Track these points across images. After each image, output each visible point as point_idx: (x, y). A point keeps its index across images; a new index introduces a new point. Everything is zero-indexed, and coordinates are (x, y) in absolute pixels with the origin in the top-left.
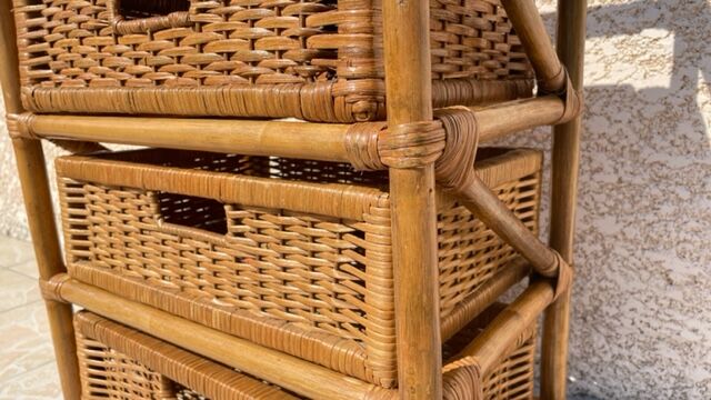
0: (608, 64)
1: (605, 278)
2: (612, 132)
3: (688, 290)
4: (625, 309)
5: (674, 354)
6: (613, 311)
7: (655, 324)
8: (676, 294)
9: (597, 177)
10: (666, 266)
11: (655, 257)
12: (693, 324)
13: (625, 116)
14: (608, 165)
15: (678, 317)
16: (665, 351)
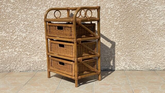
1: (21, 56)
4: (24, 59)
5: (29, 63)
6: (23, 60)
8: (28, 56)
10: (27, 53)
11: (26, 53)
13: (21, 38)
14: (20, 43)
15: (29, 59)
16: (28, 63)
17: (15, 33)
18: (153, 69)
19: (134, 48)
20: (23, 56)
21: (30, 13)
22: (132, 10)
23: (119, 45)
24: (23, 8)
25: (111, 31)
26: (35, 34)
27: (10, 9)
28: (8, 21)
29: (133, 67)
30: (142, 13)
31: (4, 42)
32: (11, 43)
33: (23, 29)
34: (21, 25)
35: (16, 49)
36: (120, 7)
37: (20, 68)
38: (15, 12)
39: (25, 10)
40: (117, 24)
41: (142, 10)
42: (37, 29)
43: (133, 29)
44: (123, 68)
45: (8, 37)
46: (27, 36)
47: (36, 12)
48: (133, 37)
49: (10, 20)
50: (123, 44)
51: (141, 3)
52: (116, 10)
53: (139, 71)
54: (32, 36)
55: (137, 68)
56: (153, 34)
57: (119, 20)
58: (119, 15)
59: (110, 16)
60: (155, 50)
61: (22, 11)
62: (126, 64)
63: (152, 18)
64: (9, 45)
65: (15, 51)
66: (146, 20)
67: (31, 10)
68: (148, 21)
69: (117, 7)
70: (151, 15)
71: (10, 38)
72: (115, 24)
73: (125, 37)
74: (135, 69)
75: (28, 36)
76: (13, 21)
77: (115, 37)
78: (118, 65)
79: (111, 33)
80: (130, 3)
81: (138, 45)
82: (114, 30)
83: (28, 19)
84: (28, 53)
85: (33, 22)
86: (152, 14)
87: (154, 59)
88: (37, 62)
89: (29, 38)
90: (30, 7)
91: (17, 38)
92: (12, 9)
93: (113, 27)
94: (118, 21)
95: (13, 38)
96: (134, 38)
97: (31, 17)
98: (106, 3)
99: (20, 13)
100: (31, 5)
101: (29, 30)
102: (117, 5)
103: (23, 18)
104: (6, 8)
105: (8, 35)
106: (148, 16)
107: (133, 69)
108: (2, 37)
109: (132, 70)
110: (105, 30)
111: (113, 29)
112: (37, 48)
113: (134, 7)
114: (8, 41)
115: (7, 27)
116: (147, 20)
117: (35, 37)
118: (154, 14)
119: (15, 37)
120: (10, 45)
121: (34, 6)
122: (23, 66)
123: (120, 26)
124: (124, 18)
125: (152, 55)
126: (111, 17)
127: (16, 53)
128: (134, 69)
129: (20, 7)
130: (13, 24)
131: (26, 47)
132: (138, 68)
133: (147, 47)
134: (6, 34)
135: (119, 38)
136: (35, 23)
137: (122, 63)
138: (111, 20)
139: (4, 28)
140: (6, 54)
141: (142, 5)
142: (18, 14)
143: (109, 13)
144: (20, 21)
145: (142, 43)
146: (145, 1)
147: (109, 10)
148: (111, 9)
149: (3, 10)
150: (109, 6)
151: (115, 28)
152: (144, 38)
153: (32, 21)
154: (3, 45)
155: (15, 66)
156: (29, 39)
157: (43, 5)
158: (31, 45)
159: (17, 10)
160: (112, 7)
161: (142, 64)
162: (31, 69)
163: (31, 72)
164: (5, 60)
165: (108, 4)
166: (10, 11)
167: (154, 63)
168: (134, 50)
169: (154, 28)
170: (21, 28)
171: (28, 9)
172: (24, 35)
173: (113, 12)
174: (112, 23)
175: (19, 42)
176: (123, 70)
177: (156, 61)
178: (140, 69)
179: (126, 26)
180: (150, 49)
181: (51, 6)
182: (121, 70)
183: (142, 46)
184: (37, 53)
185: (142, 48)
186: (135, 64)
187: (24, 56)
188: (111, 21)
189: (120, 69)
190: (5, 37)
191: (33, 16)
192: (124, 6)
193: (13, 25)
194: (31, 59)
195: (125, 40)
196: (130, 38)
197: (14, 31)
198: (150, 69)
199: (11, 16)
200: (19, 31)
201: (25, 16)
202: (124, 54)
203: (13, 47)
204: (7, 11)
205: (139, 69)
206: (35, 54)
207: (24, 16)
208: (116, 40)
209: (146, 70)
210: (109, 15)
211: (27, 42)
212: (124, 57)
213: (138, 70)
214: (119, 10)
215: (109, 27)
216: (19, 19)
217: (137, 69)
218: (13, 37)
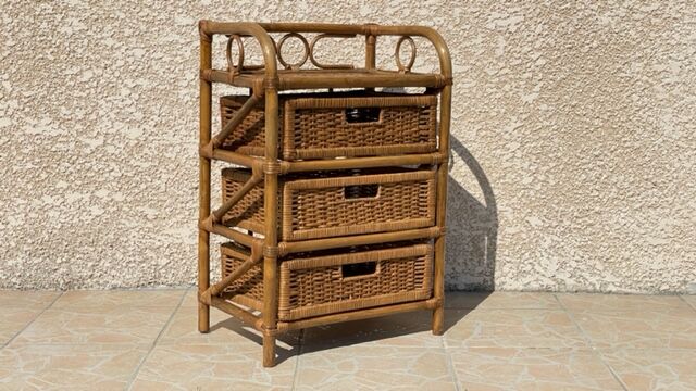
0: (113, 122)
1: (120, 223)
2: (117, 152)
3: (155, 222)
4: (130, 237)
5: (153, 255)
6: (125, 239)
7: (144, 241)
8: (150, 225)
9: (112, 173)
10: (145, 213)
11: (141, 209)
12: (158, 238)
13: (122, 145)
14: (116, 168)
15: (152, 236)
16: (149, 253)
17: (94, 123)
18: (672, 290)
19: (600, 202)
20: (127, 223)
21: (162, 40)
22: (595, 44)
23: (538, 187)
24: (135, 21)
25: (507, 128)
26: (183, 132)
27: (76, 21)
28: (68, 72)
29: (593, 280)
30: (639, 55)
31: (46, 160)
32: (78, 168)
33: (132, 109)
34: (125, 92)
35: (97, 194)
36: (546, 27)
37: (113, 272)
38: (99, 36)
39: (143, 28)
40: (530, 98)
41: (639, 43)
42: (191, 111)
43: (596, 122)
44: (551, 283)
45: (65, 139)
46: (146, 139)
47: (188, 40)
48: (596, 153)
49: (76, 70)
50: (552, 183)
51: (636, 16)
52: (529, 39)
53: (615, 297)
54: (169, 138)
55: (606, 284)
56: (679, 143)
57: (541, 84)
58: (541, 62)
59: (502, 65)
60: (685, 212)
61: (128, 32)
62: (562, 265)
63: (676, 79)
64: (66, 176)
65: (94, 200)
66: (652, 85)
67: (168, 30)
68: (661, 89)
69: (533, 27)
70: (675, 66)
71: (72, 145)
72: (525, 98)
73: (565, 155)
74: (598, 287)
75: (151, 138)
76: (87, 75)
77: (519, 154)
78: (529, 267)
79: (507, 136)
80: (587, 13)
81: (614, 190)
82: (519, 124)
83: (155, 68)
84: (151, 213)
85: (176, 80)
86: (679, 64)
87: (677, 246)
88: (188, 249)
89: (158, 148)
90: (162, 16)
91: (105, 144)
92: (86, 20)
93: (513, 113)
94: (537, 89)
95: (87, 145)
96: (602, 157)
97: (167, 59)
98: (488, 11)
99: (119, 39)
100: (170, 8)
101: (157, 112)
102: (535, 19)
103: (131, 60)
104: (59, 17)
105: (66, 133)
106: (660, 68)
107: (590, 288)
108: (39, 142)
109: (588, 292)
110: (479, 122)
111: (514, 119)
112: (191, 192)
113: (607, 29)
114: (63, 156)
115: (64, 97)
116: (658, 87)
117: (180, 144)
118: (686, 61)
119: (94, 143)
120: (71, 173)
121: (180, 10)
122: (124, 264)
123: (544, 107)
124: (563, 76)
125: (669, 229)
126: (506, 70)
127: (96, 211)
128: (594, 285)
129: (122, 16)
130: (87, 86)
131: (143, 186)
132: (612, 282)
133: (653, 196)
134: (56, 126)
135: (538, 156)
136: (185, 84)
137: (544, 261)
138: (505, 82)
139: (49, 100)
140: (51, 213)
141: (638, 24)
142: (110, 42)
143: (499, 52)
144: (117, 74)
145: (631, 179)
146: (648, 9)
147: (501, 39)
148: (507, 35)
149: (44, 25)
150: (500, 23)
151: (524, 117)
152: (640, 160)
153: (172, 76)
154: (44, 176)
155: (90, 264)
156: (156, 153)
157: (220, 10)
158: (163, 176)
159: (109, 27)
160: (513, 29)
161: (629, 267)
162: (160, 276)
163: (161, 290)
164: (46, 238)
165: (495, 15)
166: (77, 29)
167: (677, 263)
168: (597, 209)
169: (685, 119)
170: (125, 103)
171: (156, 23)
172: (135, 133)
173: (518, 49)
174: (511, 93)
175: (113, 165)
176: (548, 291)
177: (688, 255)
178: (620, 286)
179: (567, 109)
180: (664, 205)
181: (255, 14)
182: (539, 291)
183: (631, 193)
184: (187, 213)
185: (633, 202)
186: (600, 266)
187: (134, 224)
188: (507, 87)
189: (535, 286)
190: (54, 139)
191: (174, 53)
192: (564, 24)
193: (87, 92)
194: (163, 238)
195: (561, 167)
196: (584, 161)
197: (93, 117)
198: (662, 289)
199: (80, 51)
200: (113, 116)
201: (143, 52)
202: (554, 224)
203: (87, 182)
204: (63, 30)
205: (614, 289)
206: (180, 217)
207: (139, 53)
208: (526, 165)
209: (644, 292)
210: (498, 59)
211: (146, 165)
212: (556, 238)
213: (610, 292)
214: (542, 40)
215: (499, 112)
216: (114, 67)
217: (608, 289)
218: (88, 141)
